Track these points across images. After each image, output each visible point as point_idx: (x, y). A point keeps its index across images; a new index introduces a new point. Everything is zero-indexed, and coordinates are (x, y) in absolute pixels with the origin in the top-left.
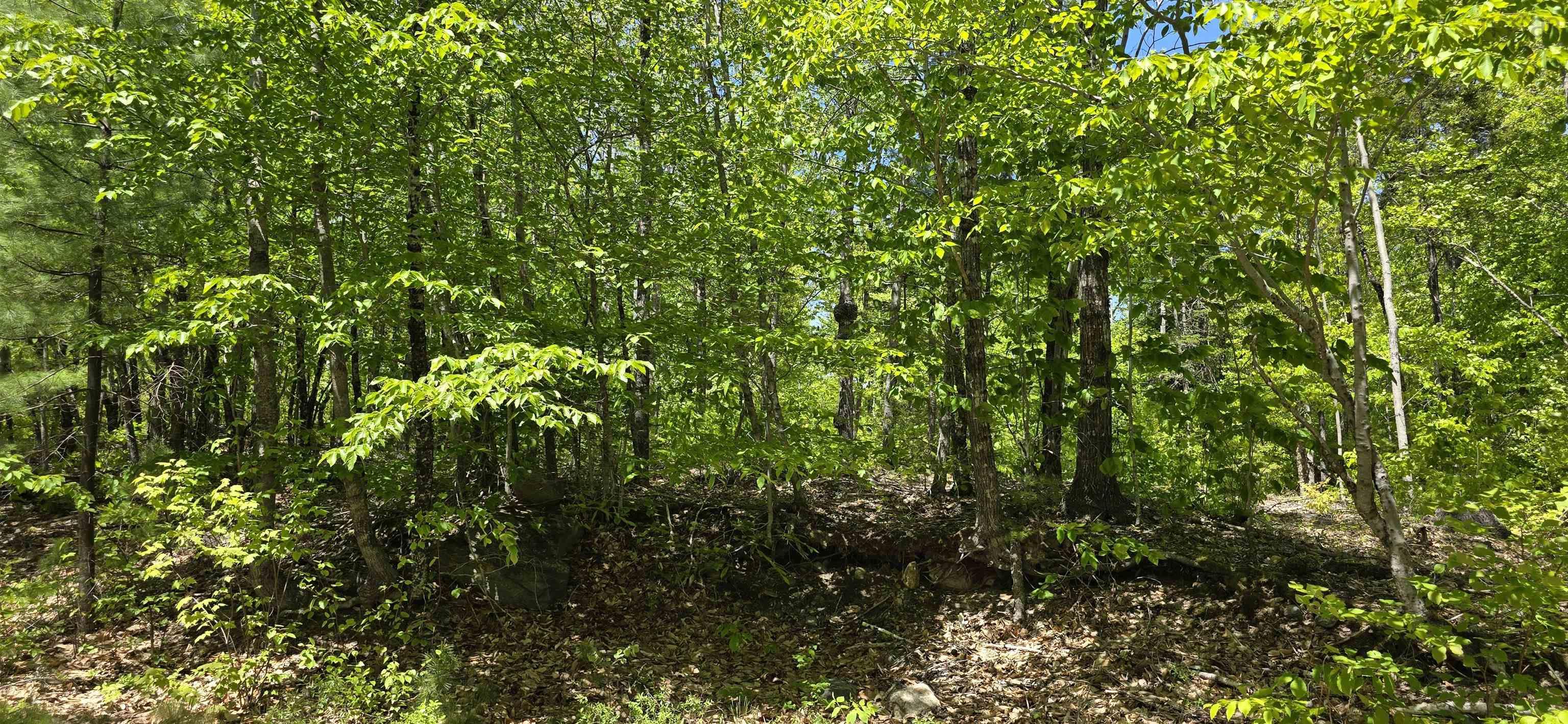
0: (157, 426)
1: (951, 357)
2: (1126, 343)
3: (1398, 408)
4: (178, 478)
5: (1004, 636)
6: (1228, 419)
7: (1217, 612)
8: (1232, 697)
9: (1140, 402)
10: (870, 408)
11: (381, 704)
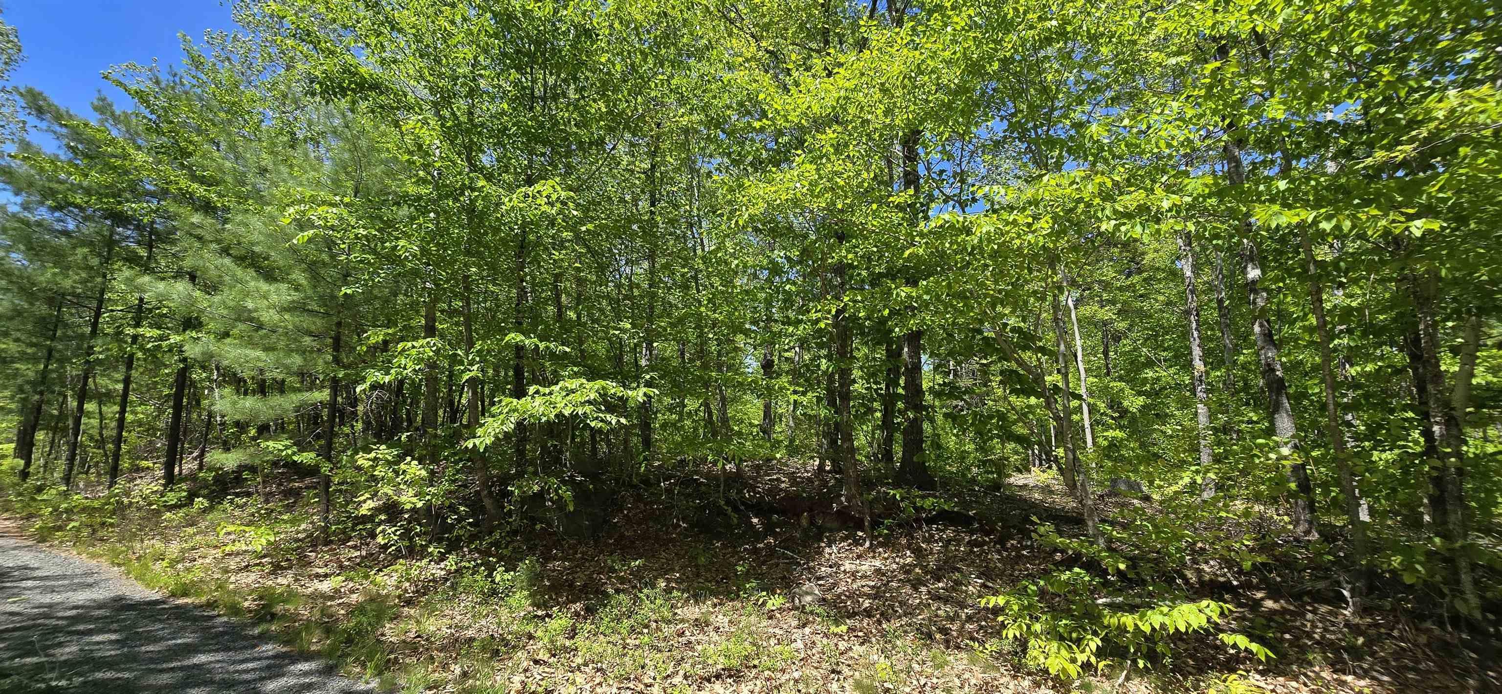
0: (367, 424)
1: (830, 391)
2: (931, 384)
3: (1087, 423)
4: (381, 456)
5: (859, 557)
6: (990, 430)
7: (984, 543)
8: (993, 595)
9: (939, 419)
10: (781, 420)
11: (494, 592)
